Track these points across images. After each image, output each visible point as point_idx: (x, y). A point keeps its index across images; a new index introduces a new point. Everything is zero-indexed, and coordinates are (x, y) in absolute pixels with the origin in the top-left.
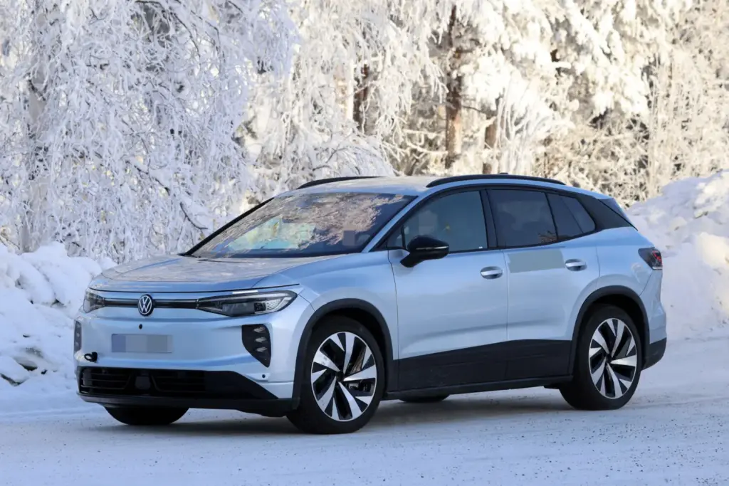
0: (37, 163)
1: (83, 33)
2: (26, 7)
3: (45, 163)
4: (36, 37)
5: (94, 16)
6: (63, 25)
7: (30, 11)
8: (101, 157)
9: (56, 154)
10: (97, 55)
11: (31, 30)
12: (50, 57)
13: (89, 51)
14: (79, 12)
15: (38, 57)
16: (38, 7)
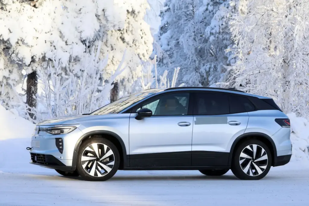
0: (286, 86)
1: (301, 43)
2: (282, 35)
3: (289, 86)
4: (286, 45)
5: (305, 38)
6: (294, 41)
7: (284, 36)
8: (307, 84)
9: (292, 83)
10: (306, 51)
11: (284, 43)
12: (290, 52)
13: (303, 50)
14: (300, 36)
15: (287, 52)
16: (286, 35)
